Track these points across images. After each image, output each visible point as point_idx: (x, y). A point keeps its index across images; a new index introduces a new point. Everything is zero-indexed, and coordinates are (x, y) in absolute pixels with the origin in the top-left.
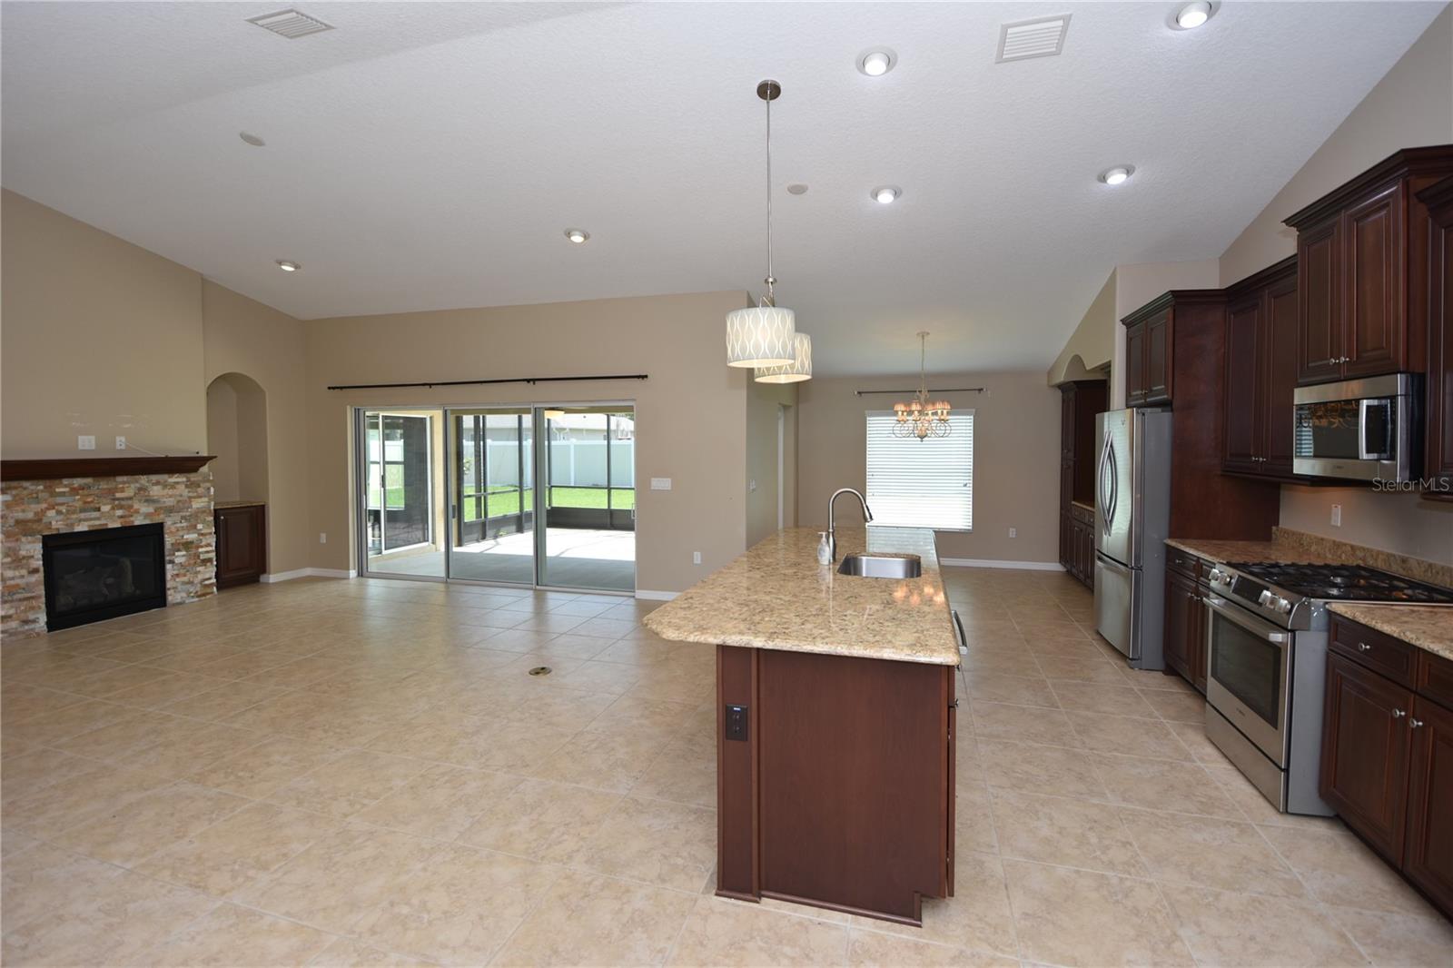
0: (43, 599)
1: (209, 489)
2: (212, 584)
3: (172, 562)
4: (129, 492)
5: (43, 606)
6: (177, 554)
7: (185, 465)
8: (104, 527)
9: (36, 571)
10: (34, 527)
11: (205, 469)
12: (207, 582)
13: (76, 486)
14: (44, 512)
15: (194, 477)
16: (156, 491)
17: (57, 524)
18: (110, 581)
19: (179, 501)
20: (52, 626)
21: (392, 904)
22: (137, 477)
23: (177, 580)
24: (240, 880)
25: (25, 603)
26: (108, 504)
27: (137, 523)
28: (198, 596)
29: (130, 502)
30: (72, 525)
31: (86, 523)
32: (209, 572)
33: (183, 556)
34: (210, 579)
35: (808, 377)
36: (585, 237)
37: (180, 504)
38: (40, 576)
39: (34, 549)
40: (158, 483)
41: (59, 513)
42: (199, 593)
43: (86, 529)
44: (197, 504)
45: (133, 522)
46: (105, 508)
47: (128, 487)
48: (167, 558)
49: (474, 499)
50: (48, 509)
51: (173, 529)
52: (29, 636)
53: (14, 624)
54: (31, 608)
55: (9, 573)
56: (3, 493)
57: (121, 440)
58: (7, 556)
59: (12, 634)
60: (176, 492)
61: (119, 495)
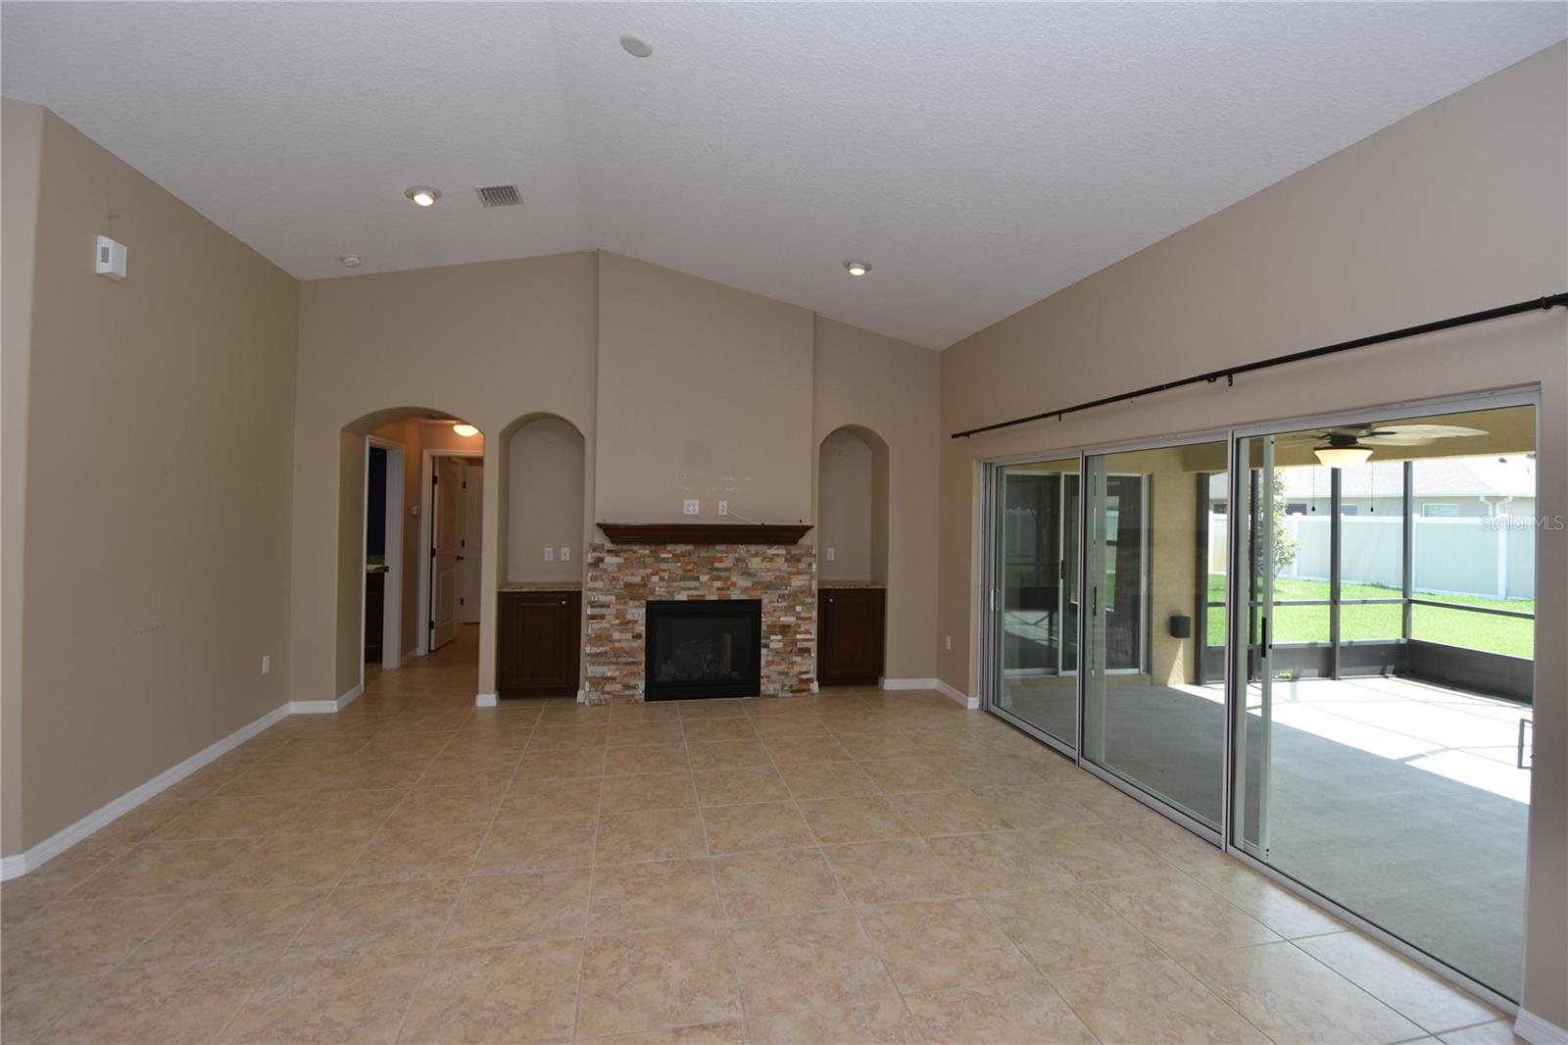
0: (643, 666)
1: (810, 565)
2: (812, 679)
3: (767, 646)
4: (728, 563)
5: (643, 674)
6: (772, 637)
7: (787, 535)
8: (701, 599)
9: (638, 636)
10: (641, 591)
11: (804, 541)
12: (804, 676)
13: (678, 552)
14: (649, 578)
15: (795, 550)
16: (755, 563)
17: (660, 592)
18: (709, 657)
19: (777, 577)
20: (650, 695)
22: (735, 546)
23: (771, 668)
25: (628, 667)
26: (708, 573)
27: (733, 597)
28: (793, 692)
29: (727, 573)
30: (673, 594)
31: (688, 592)
32: (809, 665)
33: (780, 641)
34: (809, 672)
37: (778, 580)
38: (641, 643)
39: (638, 613)
40: (756, 555)
41: (662, 579)
42: (794, 688)
43: (686, 599)
44: (797, 582)
45: (730, 595)
46: (704, 578)
47: (726, 556)
48: (763, 641)
50: (653, 574)
51: (770, 607)
52: (630, 701)
53: (617, 687)
54: (633, 674)
55: (616, 635)
56: (617, 556)
57: (723, 505)
58: (617, 618)
59: (615, 697)
60: (775, 565)
61: (717, 565)
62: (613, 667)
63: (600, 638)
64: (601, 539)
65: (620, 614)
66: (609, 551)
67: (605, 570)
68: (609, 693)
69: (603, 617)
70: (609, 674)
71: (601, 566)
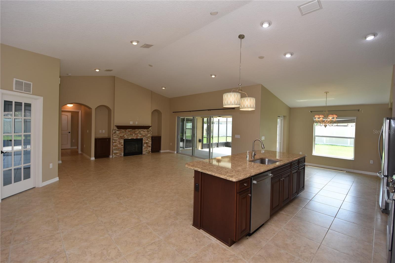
0: (123, 150)
1: (151, 132)
2: (150, 151)
3: (144, 146)
4: (137, 132)
5: (123, 152)
6: (145, 144)
7: (147, 127)
8: (133, 138)
9: (122, 145)
10: (123, 137)
11: (150, 128)
12: (149, 151)
13: (129, 130)
14: (124, 135)
15: (148, 130)
16: (142, 132)
17: (126, 137)
18: (134, 148)
20: (124, 155)
21: (140, 208)
22: (139, 129)
23: (144, 149)
24: (124, 199)
27: (138, 138)
28: (148, 153)
29: (137, 134)
30: (128, 138)
32: (150, 149)
34: (150, 150)
35: (254, 109)
36: (215, 76)
37: (146, 135)
39: (122, 141)
40: (142, 131)
41: (126, 135)
43: (130, 138)
44: (149, 135)
46: (134, 135)
47: (137, 131)
48: (143, 145)
49: (206, 138)
50: (125, 134)
51: (144, 140)
52: (121, 157)
53: (119, 154)
54: (121, 152)
55: (118, 145)
56: (119, 131)
57: (137, 122)
58: (118, 142)
59: (118, 156)
60: (145, 133)
61: (136, 133)
62: (118, 151)
63: (116, 146)
64: (115, 128)
65: (119, 142)
66: (117, 130)
67: (116, 134)
68: (117, 155)
69: (116, 142)
70: (117, 152)
71: (116, 133)
